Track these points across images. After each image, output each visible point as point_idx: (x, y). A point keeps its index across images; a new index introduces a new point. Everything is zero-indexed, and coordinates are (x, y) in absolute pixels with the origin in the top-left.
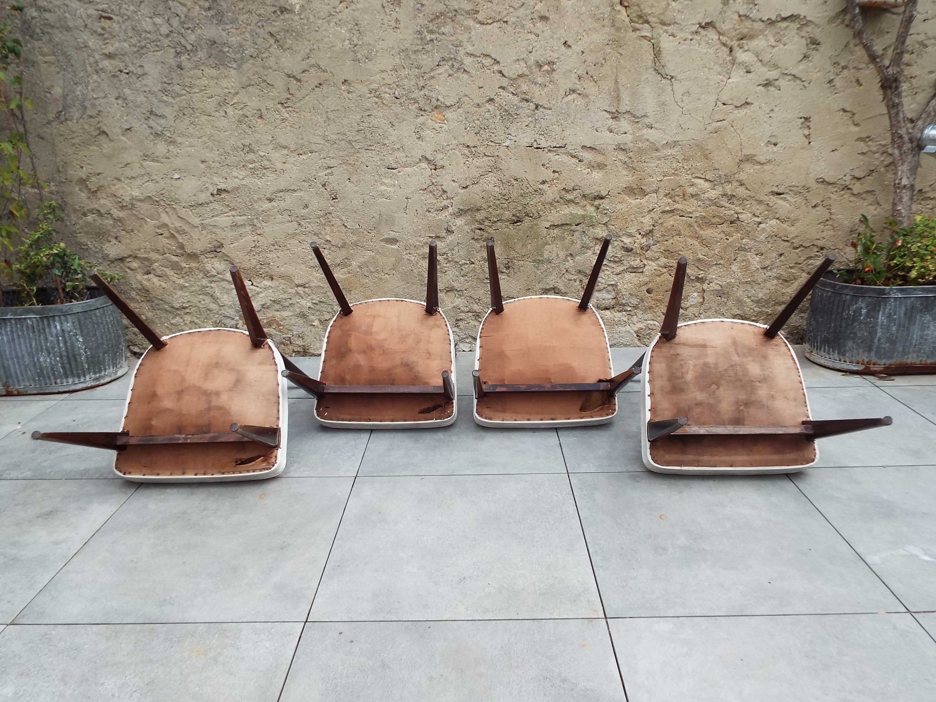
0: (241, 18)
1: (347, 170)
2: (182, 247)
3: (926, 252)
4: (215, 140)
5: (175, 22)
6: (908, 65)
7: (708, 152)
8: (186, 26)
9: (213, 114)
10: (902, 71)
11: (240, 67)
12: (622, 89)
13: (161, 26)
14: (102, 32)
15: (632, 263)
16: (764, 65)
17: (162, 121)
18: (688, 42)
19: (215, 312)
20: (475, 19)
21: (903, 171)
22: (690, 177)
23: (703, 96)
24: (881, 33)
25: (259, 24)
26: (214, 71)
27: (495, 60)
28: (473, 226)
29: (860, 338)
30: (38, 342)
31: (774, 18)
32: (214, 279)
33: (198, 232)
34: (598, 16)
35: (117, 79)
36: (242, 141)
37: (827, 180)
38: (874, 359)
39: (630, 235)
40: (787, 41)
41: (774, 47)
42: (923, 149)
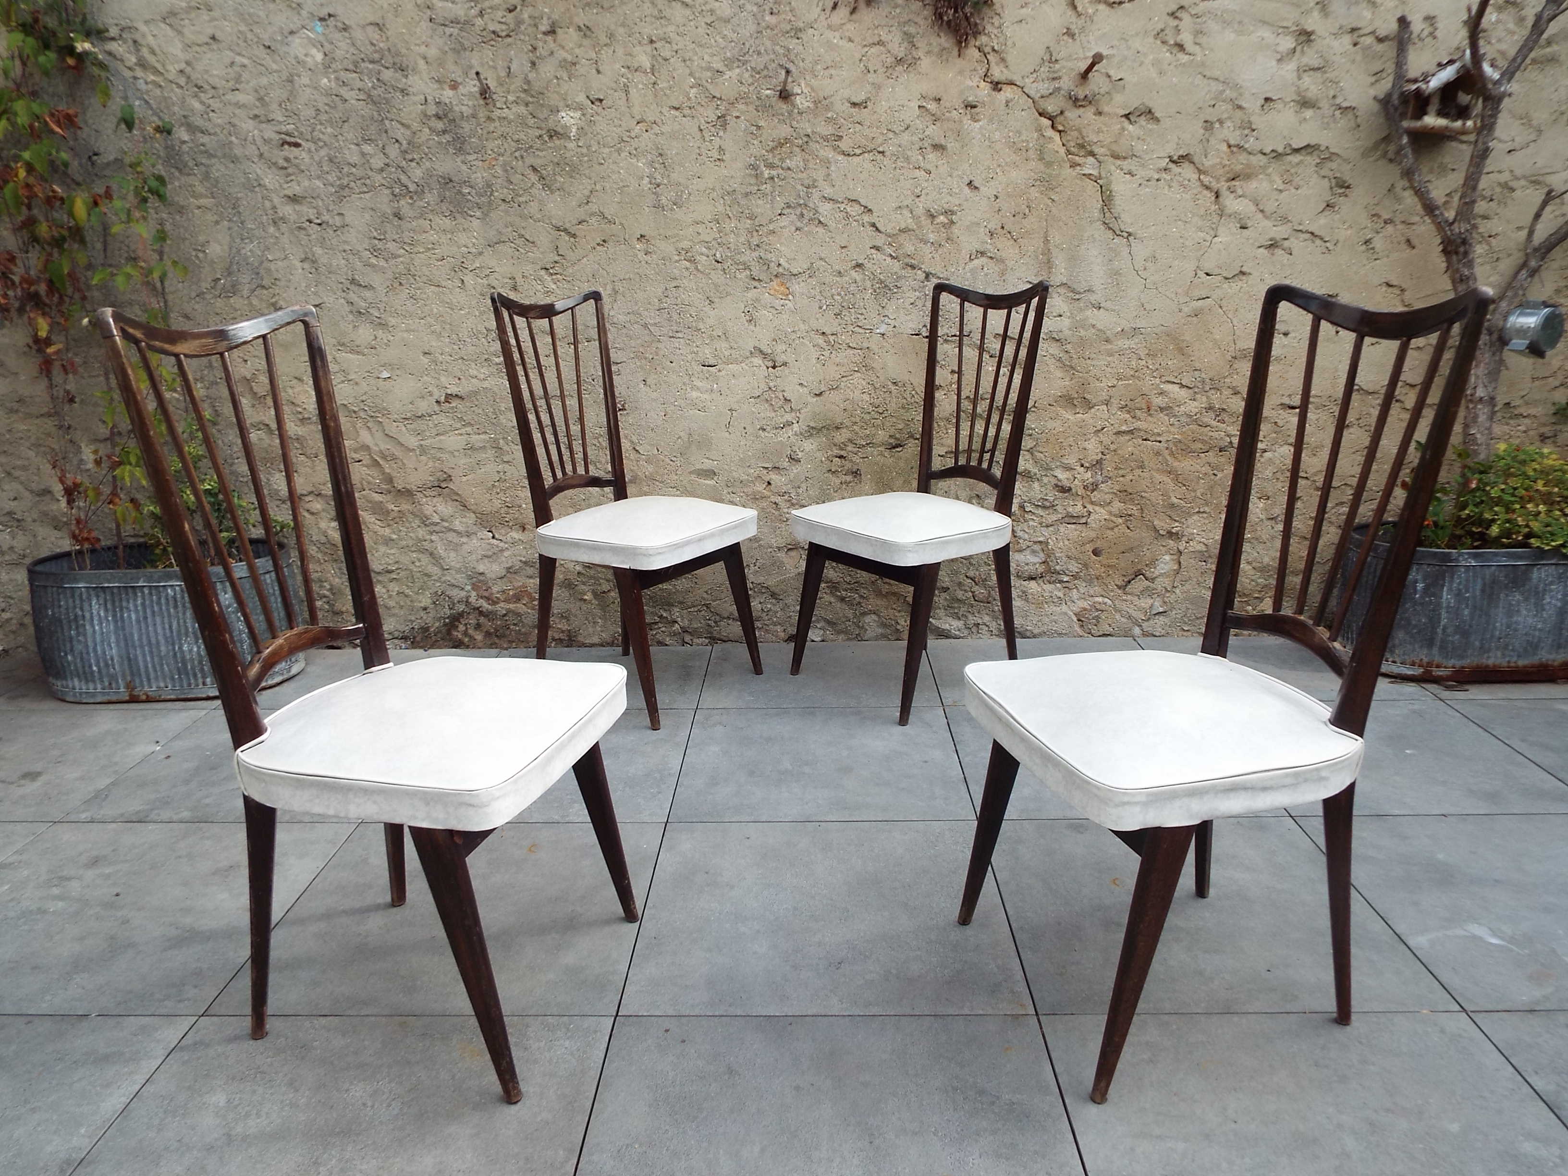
0: (490, 145)
1: (641, 367)
2: (390, 480)
3: (1513, 499)
4: (444, 322)
5: (393, 151)
6: (1485, 217)
7: (1185, 344)
8: (409, 157)
9: (444, 284)
10: (1475, 227)
11: (486, 215)
12: (1055, 252)
13: (371, 156)
14: (285, 165)
15: (1070, 510)
16: (1266, 217)
17: (368, 294)
18: (1153, 182)
19: (435, 578)
20: (836, 148)
21: (1477, 377)
22: (1158, 381)
23: (1176, 262)
24: (1443, 170)
25: (517, 154)
26: (447, 221)
27: (866, 207)
28: (830, 453)
29: (1415, 626)
30: (181, 621)
31: (1280, 149)
32: (437, 528)
33: (414, 458)
34: (1019, 146)
35: (304, 232)
36: (486, 324)
37: (1365, 388)
38: (1437, 659)
39: (1068, 468)
40: (1301, 183)
41: (1281, 191)
42: (1507, 345)
